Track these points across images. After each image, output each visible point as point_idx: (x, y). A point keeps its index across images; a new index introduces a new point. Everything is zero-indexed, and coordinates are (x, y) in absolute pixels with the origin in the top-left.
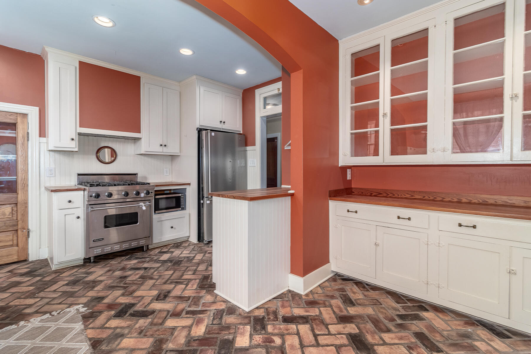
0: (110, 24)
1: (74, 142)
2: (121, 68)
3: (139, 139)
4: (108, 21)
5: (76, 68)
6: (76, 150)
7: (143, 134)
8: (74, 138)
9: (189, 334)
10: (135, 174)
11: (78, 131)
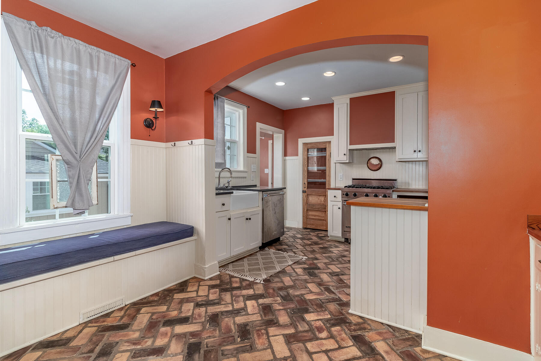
0: (333, 74)
1: (345, 156)
2: (371, 92)
3: (394, 148)
4: (331, 72)
5: (347, 104)
6: (348, 161)
7: (397, 143)
8: (346, 154)
9: (305, 294)
10: (396, 180)
11: (349, 149)
